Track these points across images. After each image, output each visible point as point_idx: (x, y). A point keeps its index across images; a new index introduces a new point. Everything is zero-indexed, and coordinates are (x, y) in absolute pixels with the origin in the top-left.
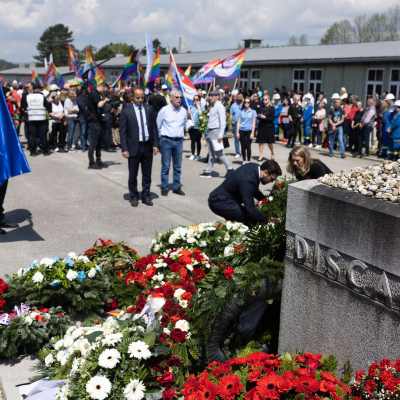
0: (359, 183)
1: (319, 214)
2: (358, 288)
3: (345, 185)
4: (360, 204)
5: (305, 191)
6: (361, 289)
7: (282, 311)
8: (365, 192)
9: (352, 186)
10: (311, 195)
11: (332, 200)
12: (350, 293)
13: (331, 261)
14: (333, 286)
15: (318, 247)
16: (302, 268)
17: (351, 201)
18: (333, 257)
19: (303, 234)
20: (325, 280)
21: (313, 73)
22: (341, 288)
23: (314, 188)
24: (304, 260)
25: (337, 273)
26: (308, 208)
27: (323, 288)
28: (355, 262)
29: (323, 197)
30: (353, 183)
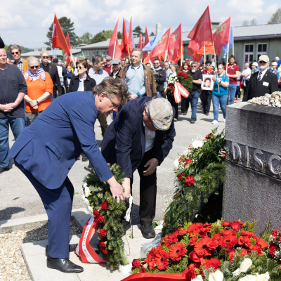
0: (277, 100)
1: (248, 125)
2: (275, 175)
3: (267, 103)
4: (276, 113)
5: (238, 109)
6: (278, 175)
7: (224, 199)
8: (280, 106)
9: (271, 103)
10: (242, 111)
11: (256, 113)
12: (270, 179)
13: (256, 158)
14: (258, 176)
15: (247, 148)
16: (236, 166)
17: (270, 112)
18: (258, 155)
19: (237, 141)
20: (253, 172)
21: (260, 46)
22: (264, 176)
23: (245, 106)
24: (237, 160)
25: (261, 166)
26: (241, 122)
27: (251, 179)
28: (273, 157)
29: (250, 112)
30: (272, 101)
